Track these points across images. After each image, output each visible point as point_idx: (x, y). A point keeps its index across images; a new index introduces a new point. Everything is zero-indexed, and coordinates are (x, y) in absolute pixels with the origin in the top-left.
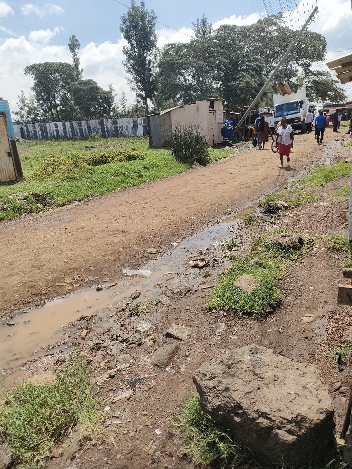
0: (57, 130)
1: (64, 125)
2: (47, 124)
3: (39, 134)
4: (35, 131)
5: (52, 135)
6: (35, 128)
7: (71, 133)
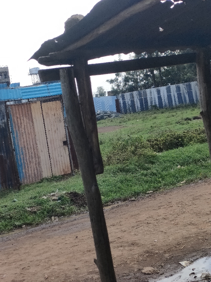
0: (160, 98)
1: (169, 90)
2: (148, 91)
3: (138, 104)
4: (133, 102)
5: (153, 104)
6: (133, 97)
7: (177, 100)
